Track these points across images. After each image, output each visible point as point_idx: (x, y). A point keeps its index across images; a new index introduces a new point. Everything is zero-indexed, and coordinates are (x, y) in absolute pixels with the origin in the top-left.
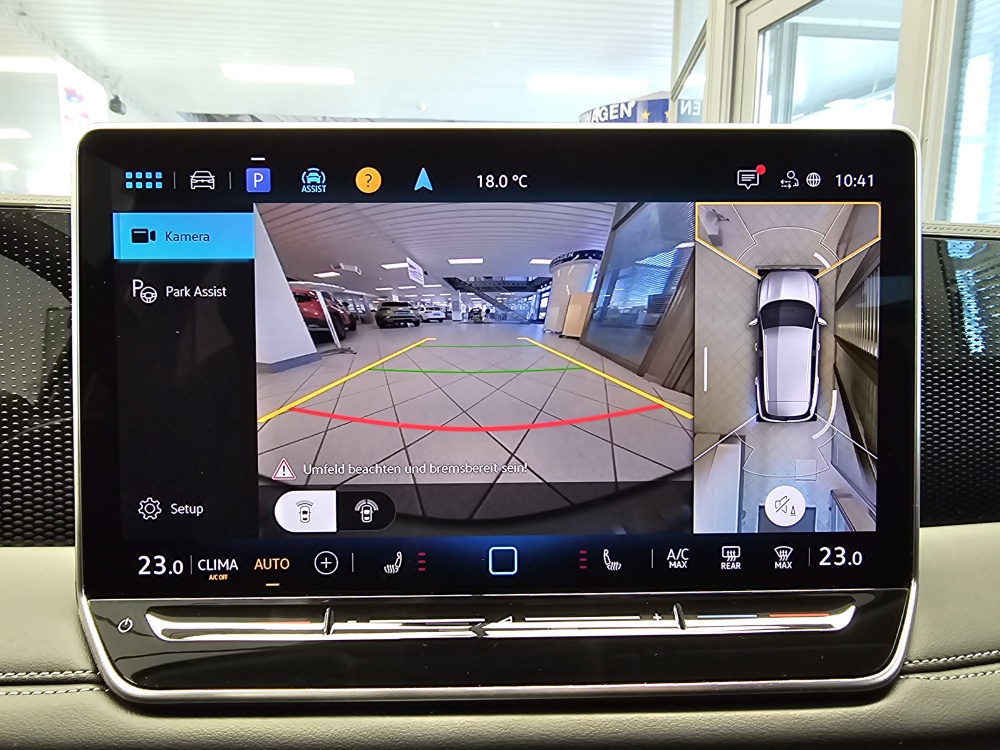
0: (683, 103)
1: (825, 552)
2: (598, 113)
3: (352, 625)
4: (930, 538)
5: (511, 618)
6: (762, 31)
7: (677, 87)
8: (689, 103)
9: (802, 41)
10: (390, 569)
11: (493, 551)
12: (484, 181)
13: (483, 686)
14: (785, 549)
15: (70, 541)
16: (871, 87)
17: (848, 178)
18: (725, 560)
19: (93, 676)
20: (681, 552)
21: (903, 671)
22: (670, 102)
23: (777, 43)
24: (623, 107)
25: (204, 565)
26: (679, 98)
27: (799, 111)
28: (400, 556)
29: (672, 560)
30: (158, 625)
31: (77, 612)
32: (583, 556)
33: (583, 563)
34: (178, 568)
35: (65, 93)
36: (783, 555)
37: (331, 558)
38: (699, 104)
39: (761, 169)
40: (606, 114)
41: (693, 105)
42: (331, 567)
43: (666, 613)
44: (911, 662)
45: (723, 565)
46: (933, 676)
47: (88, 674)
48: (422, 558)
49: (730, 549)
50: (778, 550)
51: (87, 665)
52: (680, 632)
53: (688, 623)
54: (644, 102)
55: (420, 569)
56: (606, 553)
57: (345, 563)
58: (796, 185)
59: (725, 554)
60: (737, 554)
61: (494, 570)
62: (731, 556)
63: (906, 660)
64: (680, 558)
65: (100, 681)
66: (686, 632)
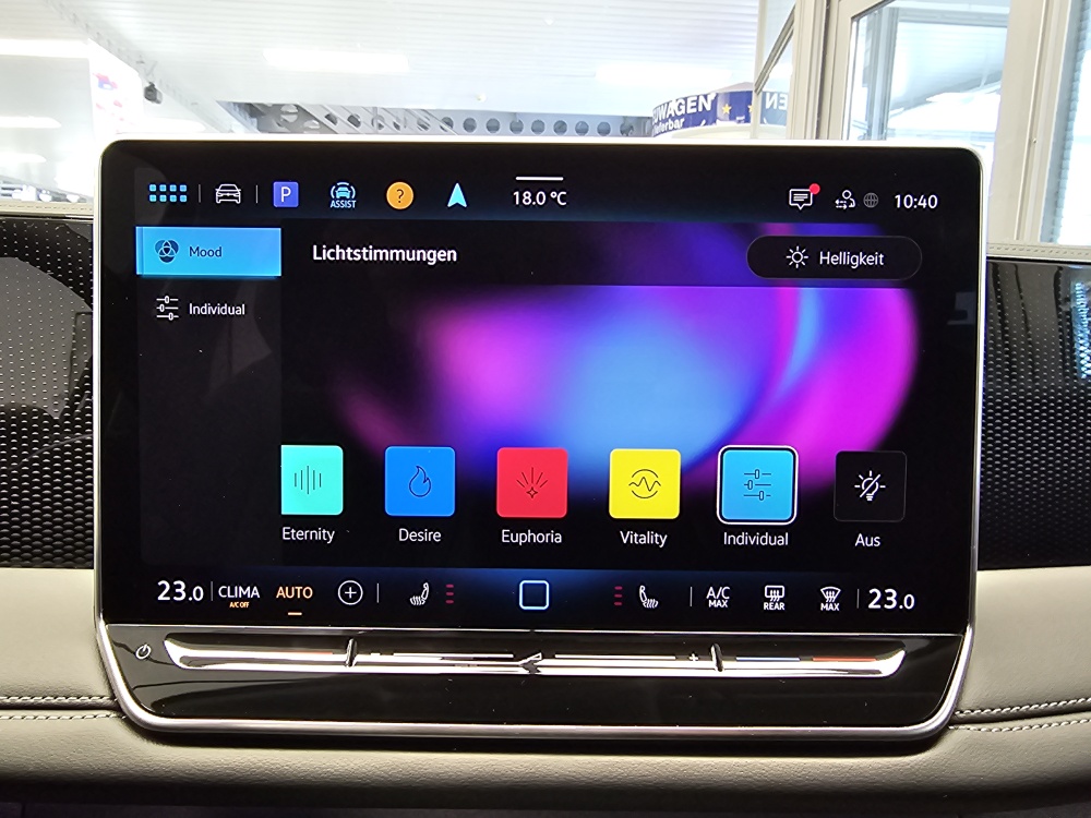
0: (768, 95)
1: (875, 595)
2: (674, 106)
3: (375, 657)
4: (987, 582)
5: (540, 654)
6: (857, 18)
7: (762, 78)
8: (775, 96)
9: (902, 27)
10: (417, 601)
11: (524, 585)
12: (521, 198)
13: (508, 724)
14: (832, 590)
15: (88, 563)
16: (980, 79)
17: (908, 199)
18: (768, 600)
19: (110, 702)
20: (722, 590)
21: (953, 721)
22: (754, 95)
23: (874, 30)
24: (702, 99)
25: (224, 592)
26: (764, 90)
27: (898, 106)
28: (426, 587)
29: (712, 598)
30: (176, 652)
31: (95, 637)
32: (618, 592)
33: (618, 600)
34: (198, 593)
35: (97, 80)
36: (830, 596)
37: (355, 588)
38: (786, 97)
39: (815, 189)
40: (683, 107)
41: (779, 98)
42: (355, 597)
43: (703, 653)
44: (962, 712)
45: (766, 606)
46: (984, 728)
47: (106, 701)
48: (450, 590)
49: (773, 589)
50: (825, 591)
51: (104, 690)
52: (716, 674)
53: (725, 664)
54: (726, 94)
55: (448, 602)
56: (642, 590)
57: (369, 592)
58: (851, 206)
59: (769, 594)
60: (780, 594)
61: (524, 605)
62: (775, 596)
63: (956, 710)
64: (721, 598)
65: (117, 708)
66: (724, 674)
